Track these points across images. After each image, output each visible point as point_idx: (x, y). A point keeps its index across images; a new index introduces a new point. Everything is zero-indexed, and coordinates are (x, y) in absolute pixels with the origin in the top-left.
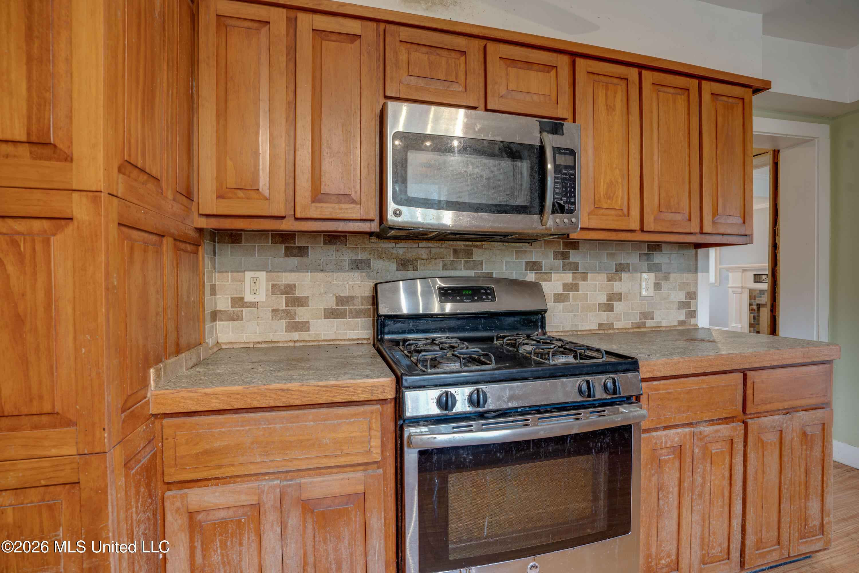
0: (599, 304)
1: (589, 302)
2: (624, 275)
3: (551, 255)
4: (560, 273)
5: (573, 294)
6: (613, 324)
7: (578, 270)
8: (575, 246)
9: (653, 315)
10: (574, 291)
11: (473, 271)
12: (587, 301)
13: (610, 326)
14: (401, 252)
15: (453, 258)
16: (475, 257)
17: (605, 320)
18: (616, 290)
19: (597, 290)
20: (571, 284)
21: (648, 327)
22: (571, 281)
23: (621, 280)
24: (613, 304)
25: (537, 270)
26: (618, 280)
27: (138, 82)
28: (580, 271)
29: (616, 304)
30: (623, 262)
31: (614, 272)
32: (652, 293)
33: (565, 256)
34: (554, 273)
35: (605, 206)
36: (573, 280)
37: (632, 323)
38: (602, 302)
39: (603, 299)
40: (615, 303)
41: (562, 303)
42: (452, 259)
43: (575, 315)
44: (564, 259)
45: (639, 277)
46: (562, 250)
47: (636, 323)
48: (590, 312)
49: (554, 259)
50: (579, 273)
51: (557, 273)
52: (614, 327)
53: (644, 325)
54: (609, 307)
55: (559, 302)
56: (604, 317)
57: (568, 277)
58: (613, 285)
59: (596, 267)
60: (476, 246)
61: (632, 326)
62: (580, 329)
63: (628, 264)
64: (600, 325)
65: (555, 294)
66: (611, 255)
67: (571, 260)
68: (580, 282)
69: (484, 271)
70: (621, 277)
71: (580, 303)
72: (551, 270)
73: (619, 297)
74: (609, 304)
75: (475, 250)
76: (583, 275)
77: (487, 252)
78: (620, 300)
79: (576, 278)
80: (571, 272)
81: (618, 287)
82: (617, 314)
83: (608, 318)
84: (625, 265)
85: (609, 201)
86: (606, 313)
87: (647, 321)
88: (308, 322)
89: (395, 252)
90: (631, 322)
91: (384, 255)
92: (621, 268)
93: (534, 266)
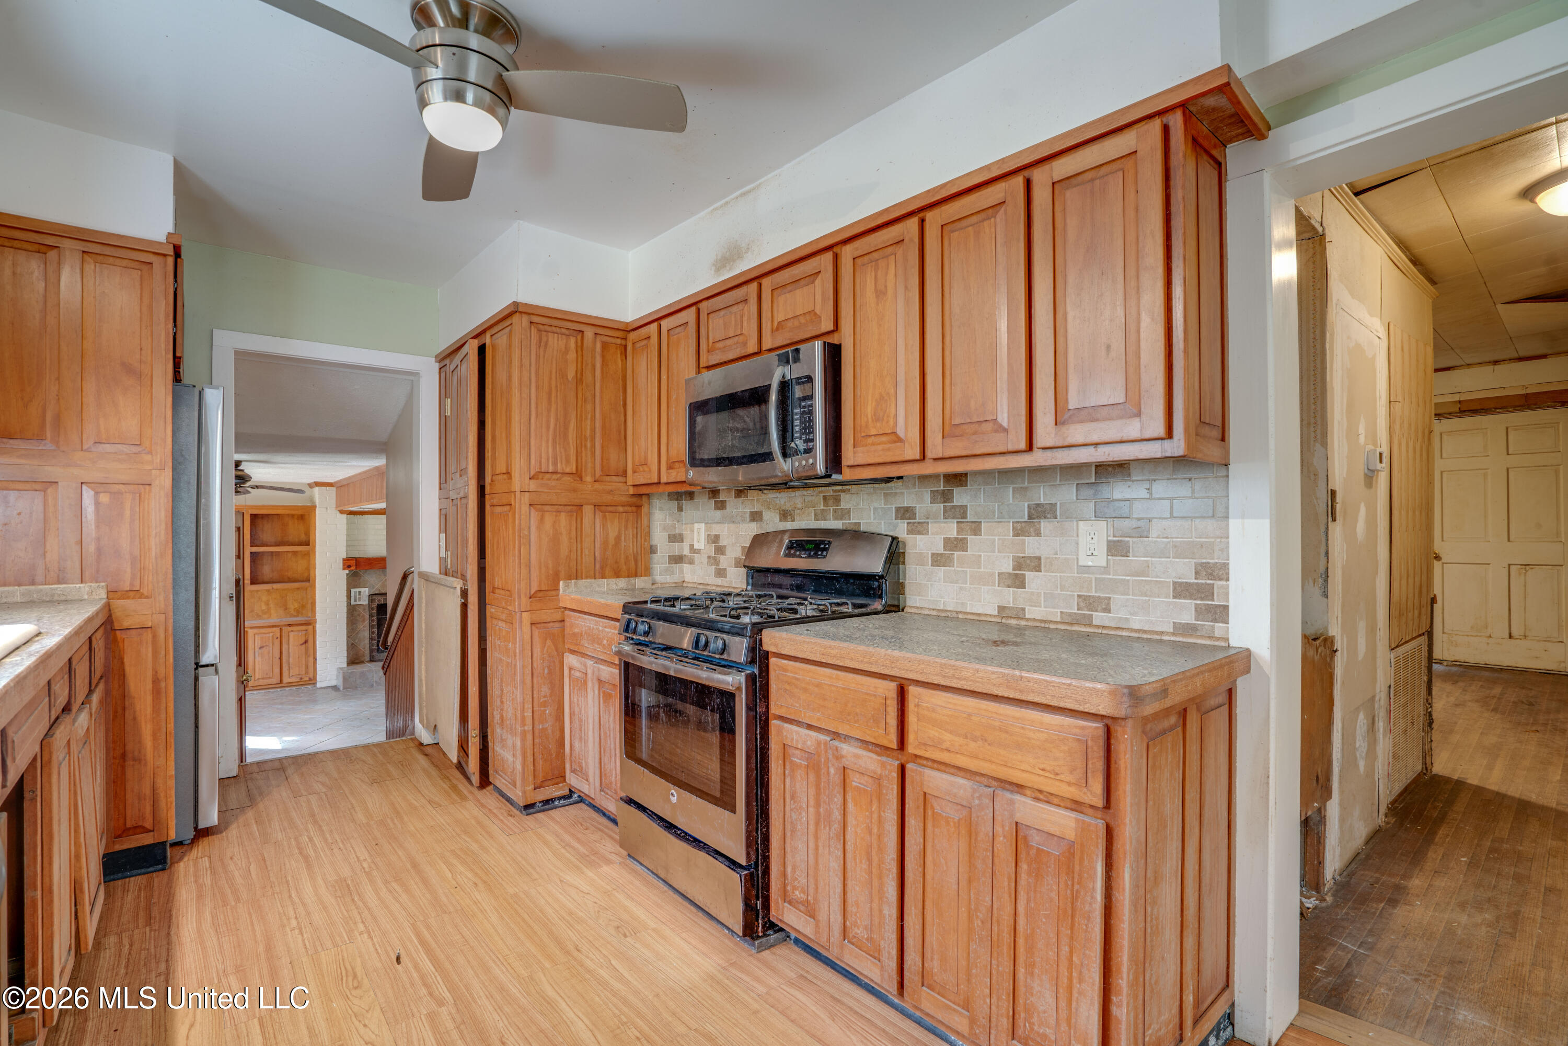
0: (1000, 574)
1: (982, 570)
2: (1045, 526)
3: (928, 497)
4: (939, 522)
5: (958, 555)
6: (1023, 609)
7: (966, 518)
8: (960, 480)
9: (1109, 604)
10: (959, 551)
11: (841, 522)
12: (980, 568)
13: (1020, 614)
14: (783, 501)
15: (824, 506)
16: (843, 505)
17: (1009, 602)
18: (1029, 552)
19: (996, 551)
20: (956, 539)
21: (1098, 627)
22: (955, 535)
23: (1038, 534)
24: (1024, 575)
25: (910, 519)
26: (1033, 534)
27: (548, 428)
28: (968, 519)
29: (1029, 575)
30: (1042, 501)
31: (1026, 519)
32: (1101, 559)
33: (946, 497)
34: (932, 522)
35: (873, 432)
36: (958, 533)
37: (1061, 612)
38: (1004, 570)
39: (1007, 566)
40: (1027, 573)
41: (943, 568)
42: (822, 508)
43: (961, 588)
44: (945, 502)
45: (1075, 528)
46: (942, 488)
47: (1070, 614)
48: (984, 585)
49: (931, 503)
50: (967, 522)
51: (935, 522)
52: (1027, 617)
53: (1087, 621)
54: (1017, 581)
55: (938, 566)
56: (1009, 597)
57: (951, 529)
58: (1023, 542)
59: (994, 512)
60: (844, 491)
61: (1061, 618)
62: (968, 610)
63: (1053, 505)
64: (1001, 609)
65: (933, 554)
66: (1021, 492)
67: (955, 503)
68: (969, 537)
69: (851, 521)
70: (1039, 529)
71: (968, 570)
72: (928, 518)
73: (1036, 564)
74: (1016, 575)
75: (842, 495)
76: (973, 526)
77: (854, 497)
78: (1038, 569)
79: (962, 530)
80: (955, 521)
81: (1032, 546)
82: (1032, 593)
83: (1014, 599)
84: (1048, 507)
85: (878, 424)
86: (1011, 589)
87: (1094, 614)
88: (725, 569)
89: (778, 502)
90: (1059, 611)
91: (771, 506)
92: (1039, 513)
93: (905, 513)
